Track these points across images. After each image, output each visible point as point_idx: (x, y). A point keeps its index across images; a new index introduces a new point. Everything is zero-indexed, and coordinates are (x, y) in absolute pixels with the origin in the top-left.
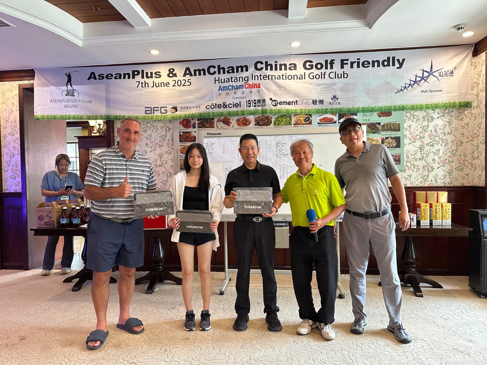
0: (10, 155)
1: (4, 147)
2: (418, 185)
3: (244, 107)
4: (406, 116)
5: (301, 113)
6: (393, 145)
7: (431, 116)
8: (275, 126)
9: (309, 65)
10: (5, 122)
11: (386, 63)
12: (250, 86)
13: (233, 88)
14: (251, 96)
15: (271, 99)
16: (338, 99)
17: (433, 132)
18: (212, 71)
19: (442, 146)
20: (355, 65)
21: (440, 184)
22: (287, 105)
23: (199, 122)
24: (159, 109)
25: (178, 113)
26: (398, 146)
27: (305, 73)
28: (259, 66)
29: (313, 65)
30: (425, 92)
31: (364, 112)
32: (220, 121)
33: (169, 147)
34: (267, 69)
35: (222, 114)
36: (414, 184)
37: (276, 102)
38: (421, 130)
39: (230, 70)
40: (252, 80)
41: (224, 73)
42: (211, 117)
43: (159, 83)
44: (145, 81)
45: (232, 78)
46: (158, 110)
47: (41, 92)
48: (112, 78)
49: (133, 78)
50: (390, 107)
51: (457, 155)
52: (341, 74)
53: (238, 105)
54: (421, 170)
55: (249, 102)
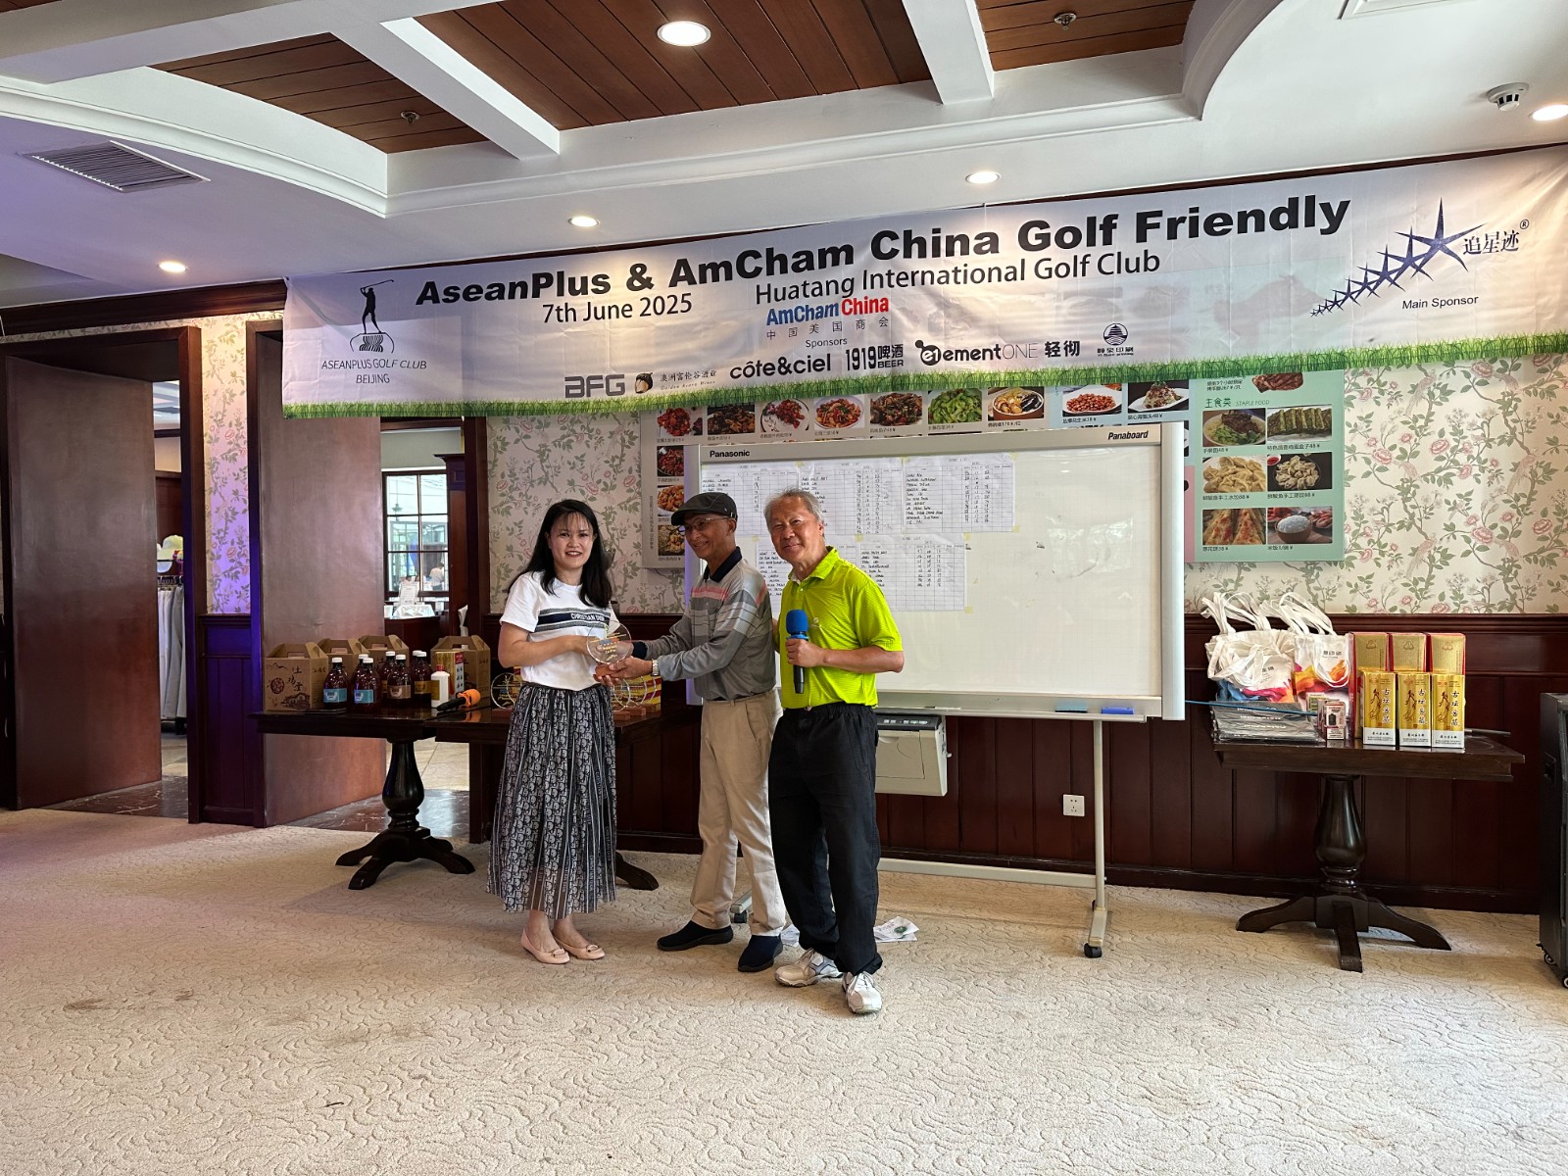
0: (226, 514)
1: (210, 493)
2: (1395, 608)
3: (840, 371)
4: (1354, 384)
5: (1011, 384)
6: (1308, 481)
7: (1439, 384)
8: (932, 425)
9: (1038, 237)
10: (215, 424)
11: (1284, 219)
12: (858, 306)
13: (810, 313)
14: (862, 334)
15: (919, 344)
16: (1125, 337)
17: (1448, 436)
18: (749, 268)
19: (1478, 481)
20: (1183, 229)
21: (1472, 607)
22: (968, 359)
23: (712, 416)
24: (603, 382)
25: (655, 393)
26: (1325, 481)
27: (1023, 261)
28: (886, 245)
29: (1049, 234)
30: (1417, 305)
31: (1210, 377)
32: (772, 413)
33: (630, 491)
34: (908, 254)
35: (775, 392)
36: (1380, 606)
37: (936, 351)
38: (1406, 429)
39: (802, 261)
40: (865, 288)
41: (784, 270)
42: (746, 401)
43: (603, 308)
44: (566, 304)
45: (805, 284)
46: (601, 386)
47: (300, 343)
48: (478, 298)
49: (536, 295)
50: (1296, 357)
51: (1531, 513)
52: (1138, 259)
53: (824, 364)
54: (1407, 559)
55: (856, 355)
